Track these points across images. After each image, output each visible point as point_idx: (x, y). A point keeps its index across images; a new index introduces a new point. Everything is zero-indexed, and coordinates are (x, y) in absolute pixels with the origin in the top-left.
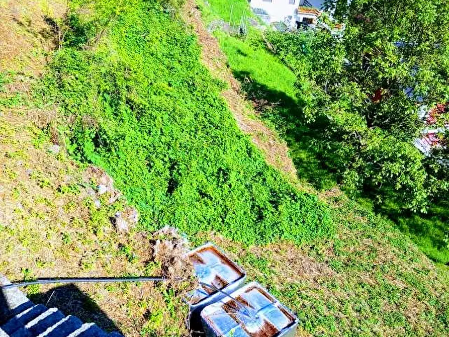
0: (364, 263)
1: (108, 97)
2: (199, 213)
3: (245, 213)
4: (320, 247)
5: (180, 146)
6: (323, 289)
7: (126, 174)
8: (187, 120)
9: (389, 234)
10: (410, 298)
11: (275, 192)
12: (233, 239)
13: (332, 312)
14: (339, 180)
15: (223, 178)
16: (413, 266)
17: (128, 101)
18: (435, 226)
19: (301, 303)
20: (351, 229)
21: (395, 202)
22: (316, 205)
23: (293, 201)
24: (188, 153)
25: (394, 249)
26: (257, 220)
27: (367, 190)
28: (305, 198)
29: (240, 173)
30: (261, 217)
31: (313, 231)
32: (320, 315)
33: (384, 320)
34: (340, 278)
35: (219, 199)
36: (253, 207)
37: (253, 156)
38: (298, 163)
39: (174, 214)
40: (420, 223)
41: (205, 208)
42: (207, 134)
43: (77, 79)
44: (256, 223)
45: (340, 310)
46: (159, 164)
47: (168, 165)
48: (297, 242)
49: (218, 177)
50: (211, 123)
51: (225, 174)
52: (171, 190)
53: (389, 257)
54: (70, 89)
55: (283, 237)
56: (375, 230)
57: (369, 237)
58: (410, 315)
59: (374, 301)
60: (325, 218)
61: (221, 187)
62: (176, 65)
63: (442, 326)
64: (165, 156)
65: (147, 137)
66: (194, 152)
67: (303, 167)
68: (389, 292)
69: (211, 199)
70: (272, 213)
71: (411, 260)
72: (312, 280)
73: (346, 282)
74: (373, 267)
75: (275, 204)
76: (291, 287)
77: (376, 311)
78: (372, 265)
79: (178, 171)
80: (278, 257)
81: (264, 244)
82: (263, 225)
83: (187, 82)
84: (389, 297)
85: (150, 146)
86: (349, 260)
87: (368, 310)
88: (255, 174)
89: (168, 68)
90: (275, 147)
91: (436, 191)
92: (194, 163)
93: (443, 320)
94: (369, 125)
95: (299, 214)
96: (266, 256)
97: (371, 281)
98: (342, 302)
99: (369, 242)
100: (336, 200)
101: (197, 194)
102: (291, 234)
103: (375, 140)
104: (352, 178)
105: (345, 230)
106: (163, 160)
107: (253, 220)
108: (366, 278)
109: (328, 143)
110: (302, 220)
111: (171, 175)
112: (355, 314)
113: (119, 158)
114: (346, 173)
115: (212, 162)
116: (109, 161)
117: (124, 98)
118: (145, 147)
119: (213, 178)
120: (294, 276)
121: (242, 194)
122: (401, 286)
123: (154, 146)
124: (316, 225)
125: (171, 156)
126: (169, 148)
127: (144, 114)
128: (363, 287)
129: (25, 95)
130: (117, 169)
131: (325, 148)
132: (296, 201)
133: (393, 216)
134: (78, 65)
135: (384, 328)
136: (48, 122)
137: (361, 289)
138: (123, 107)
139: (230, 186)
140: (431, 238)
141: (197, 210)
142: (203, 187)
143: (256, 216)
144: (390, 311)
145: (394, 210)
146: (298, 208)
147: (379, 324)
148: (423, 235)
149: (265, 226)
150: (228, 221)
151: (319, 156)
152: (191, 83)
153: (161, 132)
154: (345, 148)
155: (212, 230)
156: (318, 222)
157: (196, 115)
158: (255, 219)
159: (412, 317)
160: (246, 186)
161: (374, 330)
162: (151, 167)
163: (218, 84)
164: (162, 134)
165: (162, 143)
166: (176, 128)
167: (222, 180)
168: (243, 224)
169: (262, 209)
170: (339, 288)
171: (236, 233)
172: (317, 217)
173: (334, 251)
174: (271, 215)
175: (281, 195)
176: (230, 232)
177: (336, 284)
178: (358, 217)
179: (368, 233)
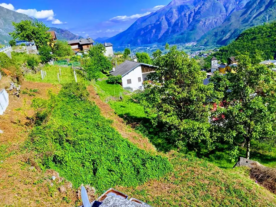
0: (189, 178)
1: (58, 141)
2: (109, 180)
3: (131, 173)
4: (168, 177)
5: (95, 153)
6: (172, 195)
7: (71, 172)
8: (97, 141)
9: (199, 162)
10: (212, 186)
11: (144, 160)
12: (128, 186)
13: (177, 203)
15: (118, 160)
16: (211, 172)
17: (67, 141)
19: (162, 204)
20: (181, 165)
21: (205, 149)
22: (162, 159)
23: (152, 161)
24: (99, 155)
25: (202, 168)
26: (137, 174)
28: (156, 158)
29: (125, 156)
30: (138, 172)
31: (164, 171)
32: (172, 206)
33: (202, 199)
34: (179, 188)
35: (118, 170)
36: (135, 169)
37: (131, 147)
39: (97, 183)
40: (219, 155)
41: (112, 176)
42: (107, 144)
43: (40, 137)
44: (137, 176)
45: (181, 201)
46: (87, 164)
47: (92, 163)
48: (157, 178)
49: (115, 161)
50: (108, 138)
51: (118, 158)
52: (94, 174)
53: (200, 172)
54: (38, 142)
55: (150, 178)
56: (192, 162)
57: (190, 166)
58: (213, 194)
59: (196, 192)
60: (167, 164)
61: (118, 165)
62: (90, 120)
63: (228, 194)
64: (90, 159)
65: (79, 154)
66: (102, 153)
68: (202, 187)
69: (114, 171)
70: (143, 169)
71: (210, 170)
72: (167, 193)
73: (182, 188)
74: (193, 179)
75: (144, 165)
76: (157, 198)
77: (198, 197)
78: (193, 177)
79: (96, 164)
80: (150, 187)
81: (142, 184)
82: (140, 175)
83: (95, 125)
84: (202, 189)
85: (82, 157)
86: (182, 178)
87: (194, 197)
88: (134, 154)
89: (85, 122)
90: (142, 140)
92: (103, 158)
93: (229, 191)
95: (156, 166)
96: (144, 188)
97: (194, 185)
98: (181, 197)
99: (190, 168)
100: (173, 155)
101: (108, 171)
102: (153, 175)
104: (181, 144)
105: (179, 167)
106: (89, 161)
107: (135, 175)
108: (190, 183)
109: (167, 132)
110: (157, 168)
111: (94, 167)
112: (188, 201)
113: (67, 166)
114: (177, 143)
115: (111, 155)
116: (62, 169)
117: (65, 140)
118: (79, 158)
119: (114, 162)
120: (158, 193)
121: (128, 165)
122: (207, 182)
123: (83, 157)
124: (164, 168)
125: (92, 158)
126: (90, 155)
127: (76, 144)
128: (190, 188)
129: (17, 150)
130: (66, 171)
132: (153, 160)
133: (207, 155)
134: (40, 132)
135: (202, 202)
136: (28, 158)
137: (189, 189)
138: (66, 144)
139: (122, 163)
141: (108, 179)
142: (109, 168)
144: (204, 194)
146: (155, 163)
147: (200, 202)
149: (141, 176)
150: (124, 179)
152: (97, 125)
153: (86, 149)
155: (117, 185)
156: (165, 166)
157: (102, 137)
158: (136, 174)
160: (130, 161)
161: (198, 204)
162: (84, 166)
163: (109, 122)
164: (86, 150)
165: (87, 154)
166: (92, 146)
167: (117, 161)
168: (131, 178)
169: (138, 168)
170: (179, 192)
171: (129, 183)
172: (164, 164)
173: (175, 177)
174: (143, 170)
175: (146, 160)
176: (126, 183)
177: (178, 190)
178: (184, 159)
179: (189, 165)
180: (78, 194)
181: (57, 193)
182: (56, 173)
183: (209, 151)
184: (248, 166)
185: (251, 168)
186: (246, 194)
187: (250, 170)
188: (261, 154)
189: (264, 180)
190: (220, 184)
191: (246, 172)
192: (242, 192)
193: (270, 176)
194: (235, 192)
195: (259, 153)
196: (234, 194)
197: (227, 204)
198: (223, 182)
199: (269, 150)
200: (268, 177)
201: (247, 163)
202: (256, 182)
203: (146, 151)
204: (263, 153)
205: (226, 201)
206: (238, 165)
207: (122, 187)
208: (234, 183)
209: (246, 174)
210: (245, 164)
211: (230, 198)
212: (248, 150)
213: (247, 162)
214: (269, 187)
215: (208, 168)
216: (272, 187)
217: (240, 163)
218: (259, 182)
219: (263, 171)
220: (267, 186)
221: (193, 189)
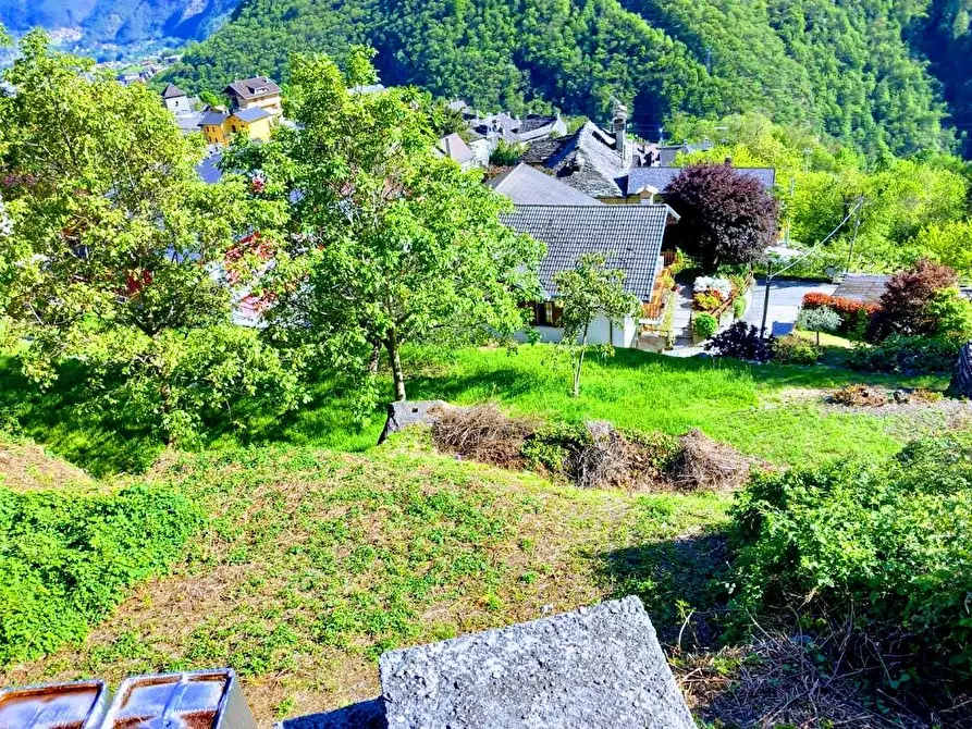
0: (274, 522)
3: (37, 597)
4: (200, 549)
6: (246, 601)
9: (282, 460)
10: (362, 517)
11: (68, 525)
12: (47, 652)
13: (277, 619)
14: (164, 438)
16: (339, 476)
18: (335, 408)
19: (227, 646)
20: (226, 491)
21: (263, 414)
22: (149, 497)
23: (109, 518)
25: (302, 473)
26: (67, 590)
27: (214, 424)
28: (124, 499)
30: (71, 582)
31: (173, 536)
32: (265, 636)
33: (350, 570)
36: (45, 576)
38: (81, 457)
40: (314, 418)
44: (69, 597)
45: (287, 608)
48: (160, 569)
53: (302, 489)
55: (132, 582)
56: (259, 468)
57: (257, 484)
58: (375, 537)
59: (321, 558)
60: (178, 505)
63: (418, 519)
67: (93, 457)
68: (331, 531)
70: (86, 560)
71: (332, 470)
72: (221, 603)
73: (269, 566)
74: (291, 518)
75: (82, 543)
76: (196, 637)
77: (333, 569)
78: (287, 516)
80: (146, 615)
81: (107, 617)
82: (84, 589)
84: (336, 538)
86: (253, 534)
87: (322, 575)
88: (9, 524)
90: (16, 458)
91: (305, 364)
93: (414, 510)
94: (149, 332)
95: (133, 529)
96: (124, 629)
97: (301, 538)
98: (281, 595)
99: (263, 490)
100: (178, 469)
102: (141, 567)
103: (174, 350)
104: (180, 422)
105: (220, 501)
107: (61, 597)
108: (289, 539)
109: (106, 397)
110: (144, 535)
112: (309, 596)
114: (165, 422)
120: (190, 619)
121: (9, 571)
122: (341, 512)
124: (172, 524)
128: (295, 553)
131: (107, 406)
132: (113, 513)
133: (275, 435)
135: (356, 580)
137: (294, 558)
140: (340, 426)
143: (62, 586)
144: (349, 553)
145: (270, 425)
146: (126, 521)
147: (346, 581)
148: (329, 431)
150: (13, 633)
151: (107, 425)
154: (139, 387)
156: (171, 519)
158: (62, 593)
159: (379, 538)
160: (6, 553)
161: (346, 593)
168: (46, 616)
169: (64, 566)
170: (265, 581)
171: (45, 639)
172: (165, 512)
173: (222, 538)
174: (86, 564)
175: (81, 524)
176: (32, 645)
177: (257, 578)
178: (225, 468)
179: (253, 480)
183: (278, 417)
184: (424, 423)
185: (431, 425)
186: (461, 497)
187: (433, 431)
188: (430, 379)
189: (476, 444)
190: (382, 501)
191: (423, 441)
192: (450, 498)
193: (487, 428)
194: (433, 506)
195: (423, 378)
196: (430, 511)
197: (428, 550)
198: (387, 492)
199: (451, 359)
200: (484, 431)
201: (415, 414)
202: (457, 458)
203: (70, 492)
204: (433, 373)
205: (421, 542)
206: (394, 428)
207: (21, 667)
208: (418, 482)
209: (424, 447)
210: (413, 418)
211: (427, 529)
212: (397, 379)
213: (415, 411)
214: (493, 459)
215: (321, 466)
216: (499, 455)
217: (398, 422)
218: (465, 454)
219: (468, 420)
220: (488, 459)
221: (308, 552)
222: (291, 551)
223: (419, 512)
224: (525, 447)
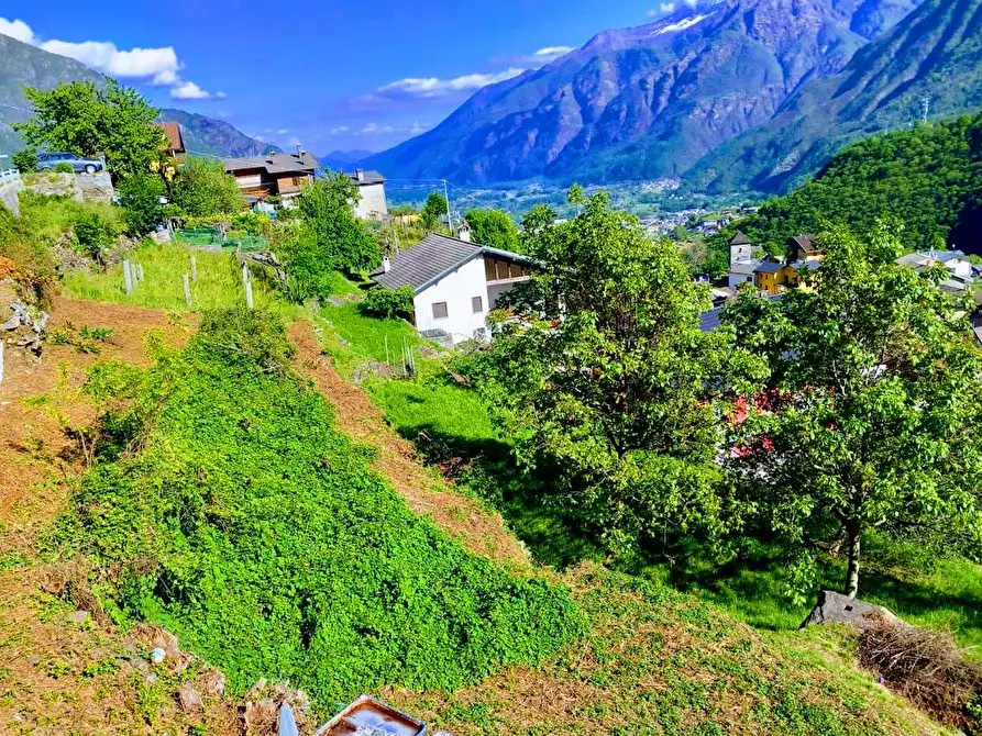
0: (644, 661)
1: (176, 521)
2: (360, 665)
3: (438, 641)
4: (571, 657)
5: (312, 565)
6: (584, 722)
7: (223, 633)
8: (316, 522)
9: (679, 606)
10: (725, 694)
11: (484, 593)
12: (425, 688)
14: (601, 548)
15: (392, 594)
16: (723, 644)
17: (212, 518)
20: (617, 615)
21: (703, 558)
22: (549, 593)
23: (514, 598)
24: (325, 573)
25: (690, 626)
26: (459, 645)
27: (652, 549)
28: (530, 587)
29: (416, 578)
30: (464, 639)
31: (554, 637)
34: (609, 697)
35: (391, 631)
36: (451, 627)
37: (439, 546)
39: (315, 675)
40: (751, 580)
41: (368, 652)
42: (355, 534)
43: (114, 505)
44: (458, 652)
46: (281, 604)
47: (298, 601)
48: (531, 661)
49: (382, 596)
50: (358, 514)
51: (391, 587)
52: (306, 640)
53: (683, 641)
54: (104, 523)
55: (506, 661)
56: (656, 606)
57: (648, 619)
58: (729, 721)
59: (667, 715)
60: (569, 610)
61: (392, 610)
62: (295, 445)
63: (783, 723)
64: (289, 588)
65: (253, 567)
66: (334, 568)
67: (547, 544)
68: (691, 694)
69: (377, 634)
70: (481, 626)
71: (719, 635)
72: (564, 714)
73: (619, 700)
74: (660, 665)
75: (484, 612)
78: (658, 661)
79: (314, 607)
80: (504, 694)
81: (478, 681)
82: (470, 651)
83: (313, 464)
84: (691, 702)
85: (261, 578)
86: (621, 664)
88: (449, 574)
89: (278, 453)
90: (482, 523)
92: (337, 585)
93: (784, 713)
95: (526, 616)
96: (484, 698)
97: (660, 687)
99: (650, 627)
100: (590, 578)
101: (354, 633)
102: (518, 651)
104: (621, 541)
105: (609, 622)
106: (286, 595)
107: (452, 648)
108: (649, 682)
109: (570, 496)
110: (533, 625)
111: (304, 616)
113: (207, 610)
114: (604, 535)
115: (367, 574)
116: (190, 620)
117: (202, 515)
118: (253, 583)
119: (376, 599)
120: (534, 715)
121: (429, 611)
122: (708, 679)
123: (268, 578)
124: (557, 625)
125: (298, 585)
126: (293, 574)
127: (241, 531)
128: (647, 699)
129: (26, 550)
130: (205, 628)
131: (568, 503)
132: (518, 596)
133: (706, 581)
134: (113, 485)
136: (65, 580)
137: (645, 704)
138: (205, 531)
139: (406, 604)
140: (774, 597)
141: (354, 660)
142: (359, 620)
143: (458, 640)
144: (697, 723)
145: (707, 571)
146: (525, 606)
148: (760, 598)
149: (473, 652)
150: (411, 662)
152: (319, 464)
153: (278, 552)
155: (386, 683)
156: (558, 620)
157: (335, 510)
158: (455, 646)
160: (434, 597)
162: (270, 613)
163: (365, 454)
164: (279, 554)
165: (281, 569)
166: (299, 540)
167: (389, 598)
168: (437, 659)
169: (465, 625)
170: (608, 711)
171: (428, 677)
172: (556, 612)
173: (595, 657)
174: (480, 630)
175: (493, 595)
176: (418, 678)
177: (603, 706)
178: (627, 594)
179: (645, 615)
180: (246, 716)
181: (170, 708)
182: (167, 638)
183: (716, 566)
184: (855, 625)
185: (862, 631)
186: (844, 722)
187: (860, 639)
188: (897, 581)
189: (908, 674)
190: (754, 686)
191: (845, 645)
192: (830, 717)
193: (928, 661)
194: (806, 717)
195: (889, 578)
196: (801, 724)
198: (764, 680)
199: (927, 567)
200: (923, 663)
201: (850, 612)
202: (880, 681)
203: (496, 563)
204: (905, 576)
206: (819, 619)
207: (404, 690)
208: (803, 684)
209: (844, 651)
210: (844, 617)
212: (852, 567)
213: (849, 609)
214: (925, 700)
215: (712, 627)
216: (935, 698)
217: (824, 614)
218: (891, 680)
219: (905, 641)
220: (919, 697)
221: (659, 703)
222: (644, 695)
223: (788, 716)
224: (974, 704)
